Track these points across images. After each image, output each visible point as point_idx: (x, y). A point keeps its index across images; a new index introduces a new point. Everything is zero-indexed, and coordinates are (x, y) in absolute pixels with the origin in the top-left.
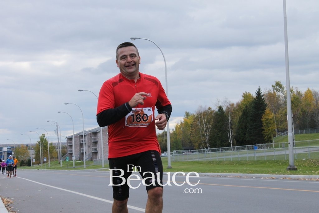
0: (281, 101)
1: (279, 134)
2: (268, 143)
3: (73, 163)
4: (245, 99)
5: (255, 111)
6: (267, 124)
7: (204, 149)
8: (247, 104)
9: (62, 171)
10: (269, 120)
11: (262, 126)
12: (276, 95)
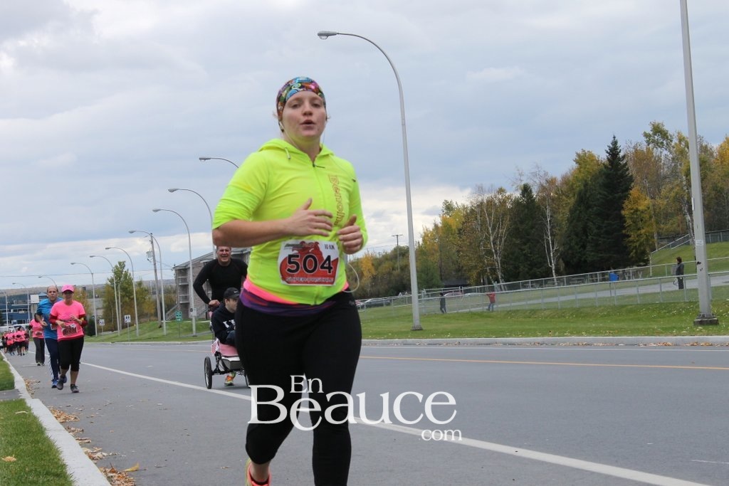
0: (666, 170)
1: (663, 245)
2: (638, 266)
3: (192, 325)
4: (581, 168)
5: (605, 193)
6: (634, 222)
7: (490, 283)
8: (585, 178)
9: (167, 344)
10: (639, 213)
11: (624, 228)
12: (653, 157)
